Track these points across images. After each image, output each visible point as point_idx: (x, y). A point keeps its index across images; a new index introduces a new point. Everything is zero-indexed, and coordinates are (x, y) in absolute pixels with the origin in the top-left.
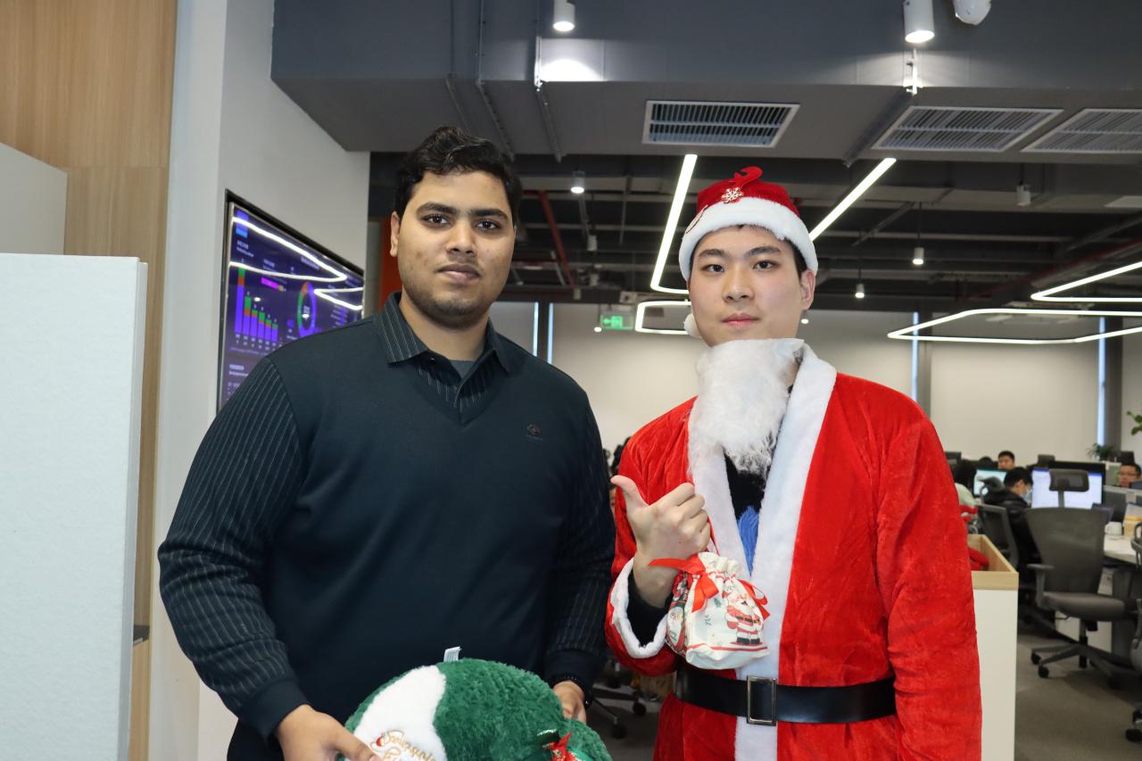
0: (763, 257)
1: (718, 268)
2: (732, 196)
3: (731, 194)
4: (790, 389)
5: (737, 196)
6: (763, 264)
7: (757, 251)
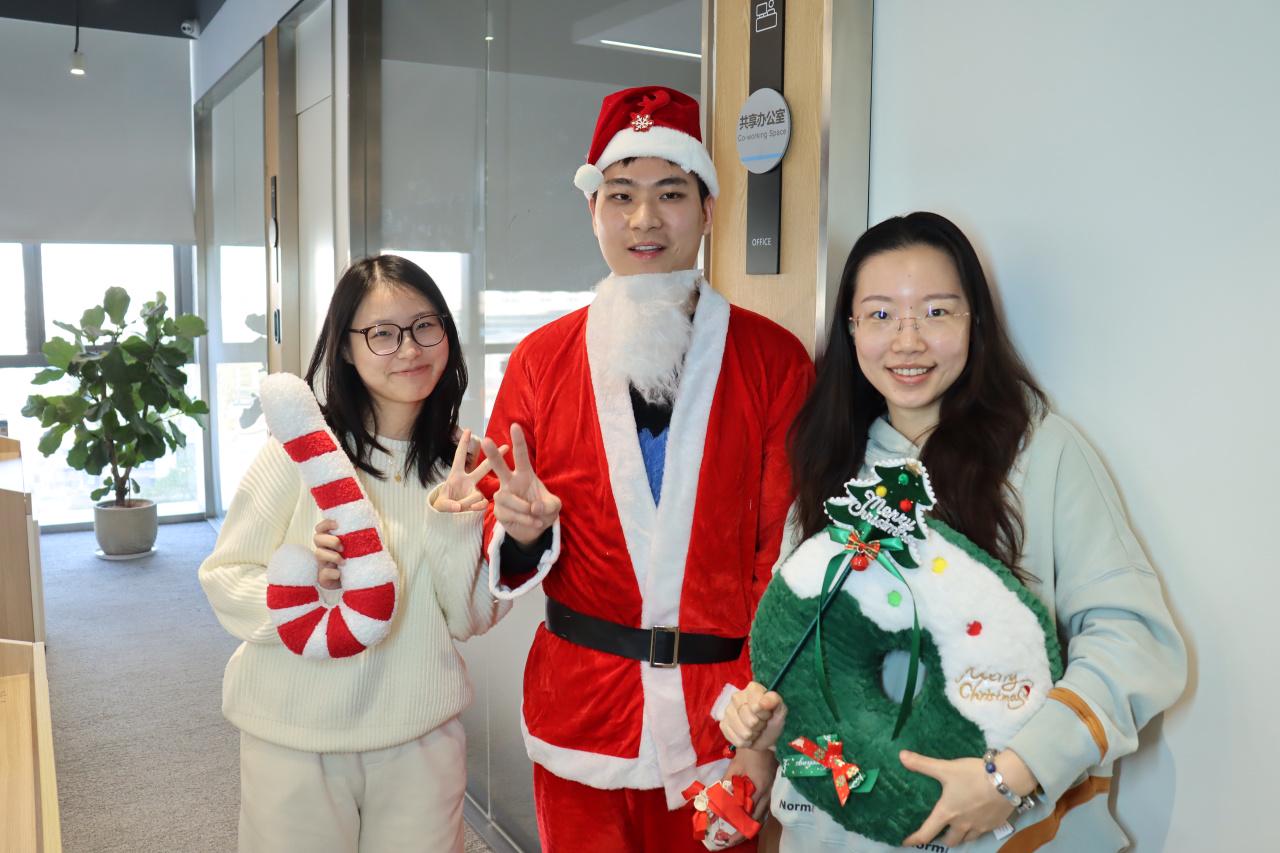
0: (669, 189)
1: (625, 197)
2: (642, 123)
3: (642, 121)
4: (692, 317)
5: (647, 124)
6: (671, 196)
7: (663, 182)
